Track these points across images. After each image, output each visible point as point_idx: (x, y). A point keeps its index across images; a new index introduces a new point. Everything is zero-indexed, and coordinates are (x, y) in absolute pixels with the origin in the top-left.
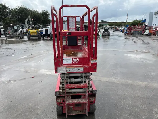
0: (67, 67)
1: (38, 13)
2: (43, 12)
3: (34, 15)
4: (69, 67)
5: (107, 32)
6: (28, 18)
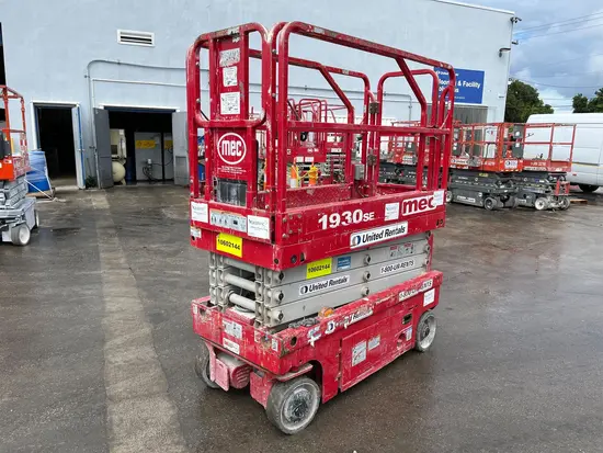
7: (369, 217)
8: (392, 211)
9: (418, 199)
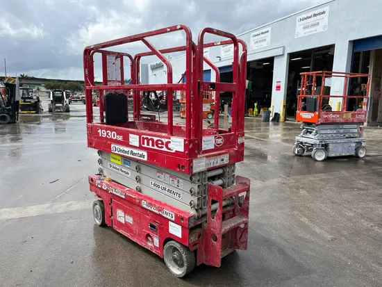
0: (207, 157)
4: (209, 156)
5: (63, 104)
7: (120, 138)
8: (134, 140)
9: (155, 139)
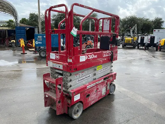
1: (150, 21)
2: (156, 20)
3: (143, 23)
6: (134, 27)
